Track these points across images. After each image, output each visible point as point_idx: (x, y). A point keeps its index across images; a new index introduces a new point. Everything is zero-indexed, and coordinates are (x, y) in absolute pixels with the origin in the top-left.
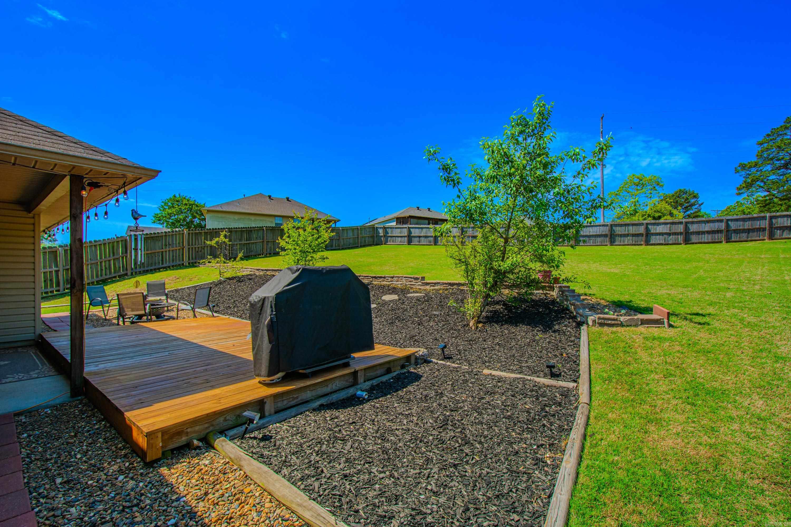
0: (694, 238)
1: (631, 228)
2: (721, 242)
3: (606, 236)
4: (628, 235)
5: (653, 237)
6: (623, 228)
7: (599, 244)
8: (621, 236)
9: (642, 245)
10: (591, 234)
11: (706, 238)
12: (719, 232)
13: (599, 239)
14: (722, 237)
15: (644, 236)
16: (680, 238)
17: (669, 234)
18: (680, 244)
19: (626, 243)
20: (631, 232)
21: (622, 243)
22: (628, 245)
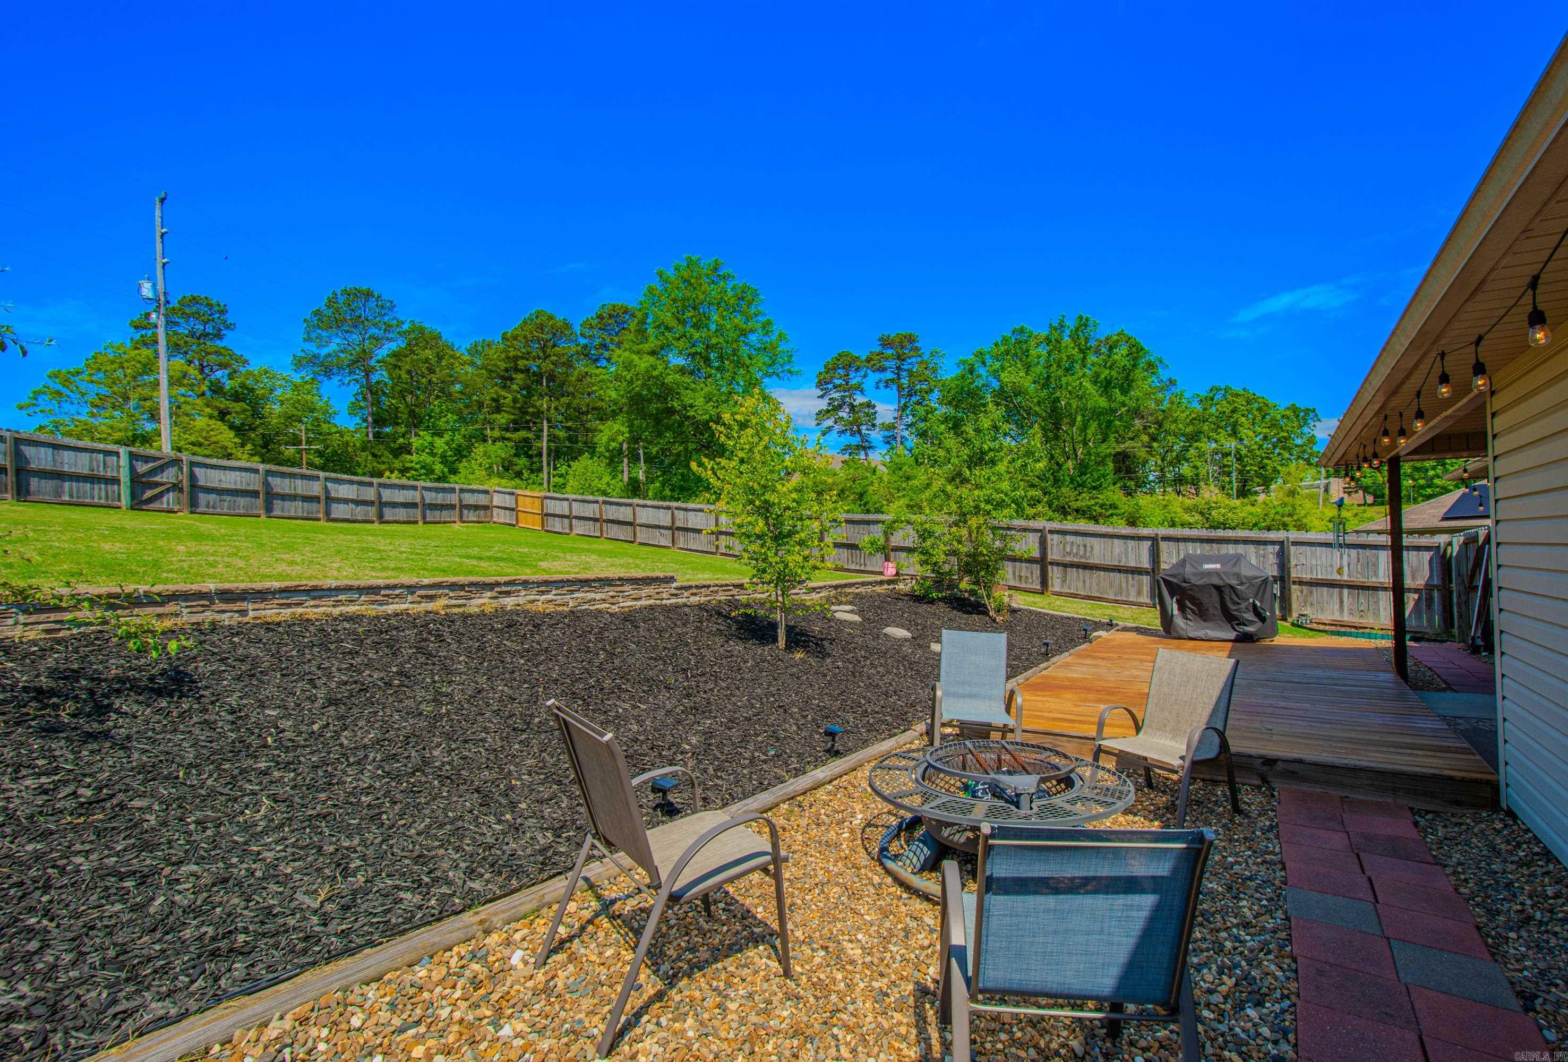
0: (388, 513)
1: (299, 482)
2: (416, 522)
3: (255, 494)
4: (294, 497)
5: (334, 506)
6: (287, 481)
7: (242, 511)
8: (284, 497)
9: (318, 519)
10: (224, 486)
11: (402, 514)
12: (414, 505)
13: (242, 501)
14: (417, 513)
15: (323, 502)
16: (372, 511)
17: (357, 502)
18: (373, 522)
19: (292, 514)
20: (299, 491)
21: (286, 514)
22: (297, 518)
